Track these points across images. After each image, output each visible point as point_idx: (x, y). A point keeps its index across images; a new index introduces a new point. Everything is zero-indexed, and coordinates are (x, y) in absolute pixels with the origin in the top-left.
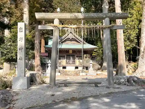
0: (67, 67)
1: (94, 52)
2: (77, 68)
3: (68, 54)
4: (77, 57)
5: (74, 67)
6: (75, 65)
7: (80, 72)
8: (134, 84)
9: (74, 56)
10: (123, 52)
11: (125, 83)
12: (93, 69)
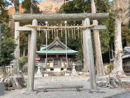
0: (54, 69)
1: (76, 56)
2: (62, 69)
3: (55, 58)
4: (62, 60)
5: (60, 69)
6: (61, 67)
7: (65, 73)
8: (117, 86)
9: (60, 59)
10: (100, 55)
11: (108, 85)
12: (75, 70)
